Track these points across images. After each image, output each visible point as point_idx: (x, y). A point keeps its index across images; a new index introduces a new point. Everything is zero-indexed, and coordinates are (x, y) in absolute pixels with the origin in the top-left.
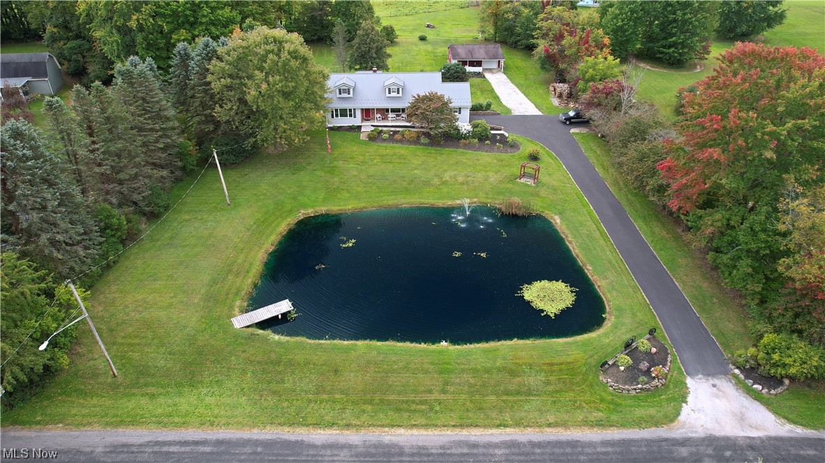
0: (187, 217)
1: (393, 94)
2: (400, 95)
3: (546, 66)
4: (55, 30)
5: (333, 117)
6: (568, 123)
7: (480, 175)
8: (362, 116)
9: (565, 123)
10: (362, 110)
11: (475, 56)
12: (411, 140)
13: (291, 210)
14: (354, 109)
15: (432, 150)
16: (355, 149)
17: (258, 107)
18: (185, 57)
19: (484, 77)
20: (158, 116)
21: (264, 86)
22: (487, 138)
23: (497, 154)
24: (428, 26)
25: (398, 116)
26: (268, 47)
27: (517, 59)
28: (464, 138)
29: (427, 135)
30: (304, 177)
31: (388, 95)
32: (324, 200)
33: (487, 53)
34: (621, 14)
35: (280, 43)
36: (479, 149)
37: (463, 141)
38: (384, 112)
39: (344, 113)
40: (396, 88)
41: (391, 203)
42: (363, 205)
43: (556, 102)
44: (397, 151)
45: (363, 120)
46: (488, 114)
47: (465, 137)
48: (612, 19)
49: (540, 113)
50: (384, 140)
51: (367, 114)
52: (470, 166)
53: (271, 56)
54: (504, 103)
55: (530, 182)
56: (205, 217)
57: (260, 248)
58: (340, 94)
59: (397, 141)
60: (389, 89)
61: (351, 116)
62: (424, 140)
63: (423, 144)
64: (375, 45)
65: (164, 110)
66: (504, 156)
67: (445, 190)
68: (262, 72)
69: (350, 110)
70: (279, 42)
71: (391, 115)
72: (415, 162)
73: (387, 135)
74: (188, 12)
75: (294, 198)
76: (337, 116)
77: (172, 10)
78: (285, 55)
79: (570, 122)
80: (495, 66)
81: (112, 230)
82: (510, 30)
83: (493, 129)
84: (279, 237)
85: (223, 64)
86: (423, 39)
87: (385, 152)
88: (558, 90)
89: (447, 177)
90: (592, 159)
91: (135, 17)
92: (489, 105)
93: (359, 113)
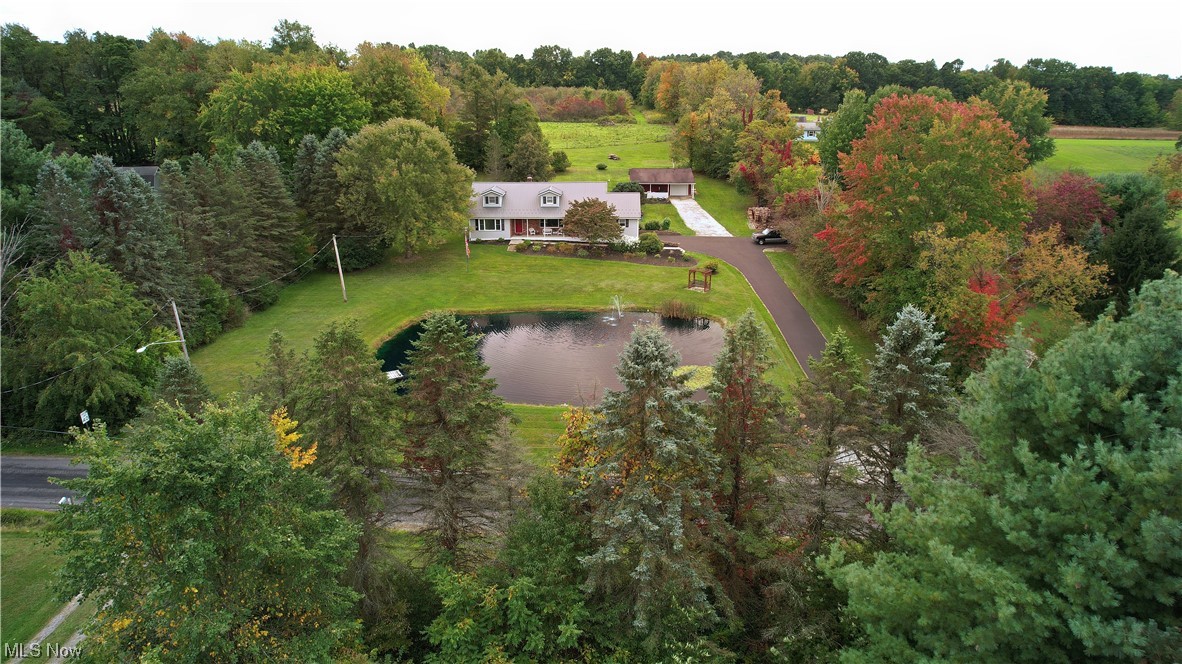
0: (296, 310)
1: (549, 204)
2: (557, 205)
3: (745, 188)
4: (169, 144)
5: (477, 229)
6: (761, 243)
7: (642, 284)
8: (512, 230)
9: (758, 243)
10: (512, 221)
11: (659, 180)
12: (567, 252)
13: (416, 309)
14: (503, 220)
15: (590, 262)
16: (499, 259)
17: (388, 197)
18: (311, 150)
19: (670, 202)
20: (276, 203)
21: (396, 173)
22: (658, 251)
23: (668, 268)
24: (612, 158)
25: (554, 230)
26: (403, 136)
27: (716, 189)
28: (630, 251)
29: (588, 249)
30: (436, 282)
31: (542, 205)
32: (455, 302)
33: (674, 177)
34: (841, 133)
35: (418, 133)
36: (646, 262)
37: (628, 253)
38: (538, 224)
39: (491, 224)
40: (553, 196)
41: (533, 306)
42: (500, 307)
43: (752, 226)
44: (549, 261)
45: (513, 234)
46: (666, 234)
47: (631, 249)
48: (831, 140)
49: (731, 236)
50: (535, 252)
51: (518, 225)
52: (631, 276)
53: (405, 144)
54: (688, 225)
55: (700, 289)
56: (317, 310)
57: (375, 336)
58: (487, 203)
59: (550, 253)
60: (545, 198)
61: (498, 228)
62: (581, 252)
63: (580, 256)
64: (534, 160)
65: (283, 198)
66: (675, 269)
67: (599, 296)
68: (394, 159)
69: (498, 221)
70: (416, 132)
71: (546, 229)
72: (569, 272)
73: (538, 247)
74: (320, 120)
75: (422, 299)
76: (482, 228)
77: (302, 117)
78: (421, 144)
79: (762, 241)
80: (685, 192)
81: (213, 306)
82: (707, 156)
83: (666, 245)
84: (399, 331)
85: (352, 153)
86: (601, 168)
87: (534, 263)
88: (757, 213)
89: (603, 285)
90: (783, 273)
91: (260, 122)
92: (667, 225)
93: (508, 225)
